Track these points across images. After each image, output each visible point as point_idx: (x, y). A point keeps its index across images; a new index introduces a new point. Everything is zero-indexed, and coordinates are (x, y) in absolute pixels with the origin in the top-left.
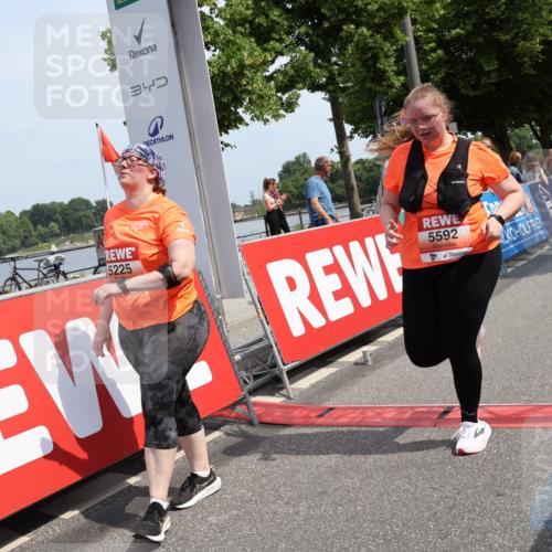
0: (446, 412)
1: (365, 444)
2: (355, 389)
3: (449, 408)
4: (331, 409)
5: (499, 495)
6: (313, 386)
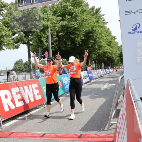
0: (44, 135)
2: (21, 127)
3: (44, 133)
4: (13, 133)
6: (10, 125)
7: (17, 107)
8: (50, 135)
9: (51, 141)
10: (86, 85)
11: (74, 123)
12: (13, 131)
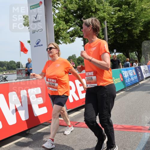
1: (88, 133)
4: (79, 123)
5: (125, 149)
6: (74, 116)
7: (81, 98)
8: (117, 126)
9: (119, 131)
10: (146, 81)
11: (140, 116)
12: (79, 121)
